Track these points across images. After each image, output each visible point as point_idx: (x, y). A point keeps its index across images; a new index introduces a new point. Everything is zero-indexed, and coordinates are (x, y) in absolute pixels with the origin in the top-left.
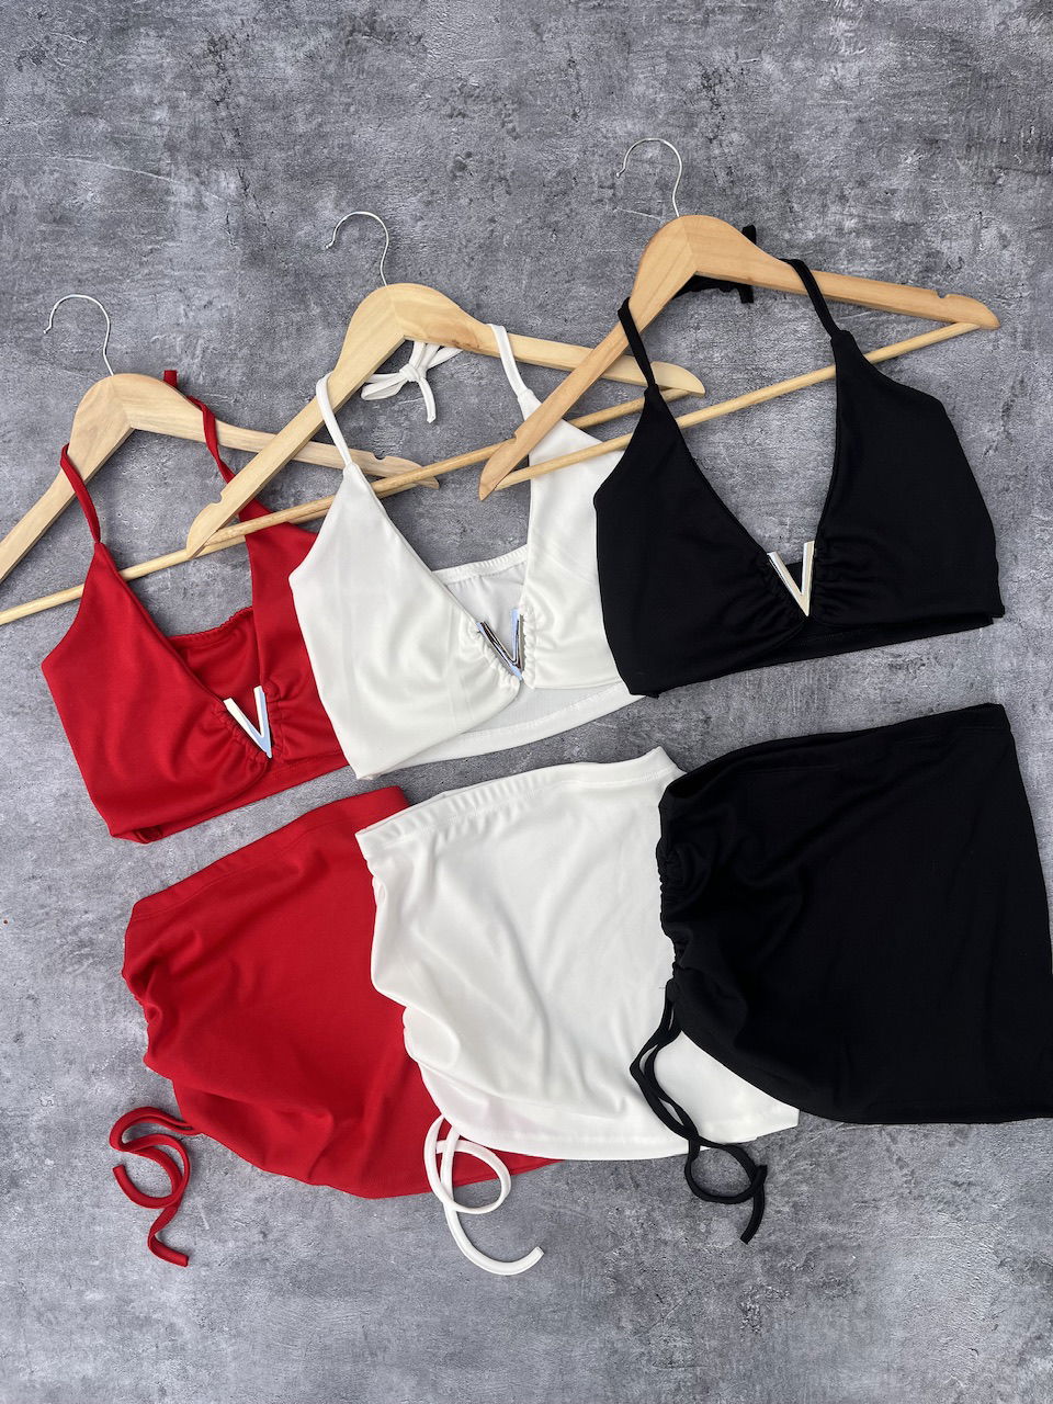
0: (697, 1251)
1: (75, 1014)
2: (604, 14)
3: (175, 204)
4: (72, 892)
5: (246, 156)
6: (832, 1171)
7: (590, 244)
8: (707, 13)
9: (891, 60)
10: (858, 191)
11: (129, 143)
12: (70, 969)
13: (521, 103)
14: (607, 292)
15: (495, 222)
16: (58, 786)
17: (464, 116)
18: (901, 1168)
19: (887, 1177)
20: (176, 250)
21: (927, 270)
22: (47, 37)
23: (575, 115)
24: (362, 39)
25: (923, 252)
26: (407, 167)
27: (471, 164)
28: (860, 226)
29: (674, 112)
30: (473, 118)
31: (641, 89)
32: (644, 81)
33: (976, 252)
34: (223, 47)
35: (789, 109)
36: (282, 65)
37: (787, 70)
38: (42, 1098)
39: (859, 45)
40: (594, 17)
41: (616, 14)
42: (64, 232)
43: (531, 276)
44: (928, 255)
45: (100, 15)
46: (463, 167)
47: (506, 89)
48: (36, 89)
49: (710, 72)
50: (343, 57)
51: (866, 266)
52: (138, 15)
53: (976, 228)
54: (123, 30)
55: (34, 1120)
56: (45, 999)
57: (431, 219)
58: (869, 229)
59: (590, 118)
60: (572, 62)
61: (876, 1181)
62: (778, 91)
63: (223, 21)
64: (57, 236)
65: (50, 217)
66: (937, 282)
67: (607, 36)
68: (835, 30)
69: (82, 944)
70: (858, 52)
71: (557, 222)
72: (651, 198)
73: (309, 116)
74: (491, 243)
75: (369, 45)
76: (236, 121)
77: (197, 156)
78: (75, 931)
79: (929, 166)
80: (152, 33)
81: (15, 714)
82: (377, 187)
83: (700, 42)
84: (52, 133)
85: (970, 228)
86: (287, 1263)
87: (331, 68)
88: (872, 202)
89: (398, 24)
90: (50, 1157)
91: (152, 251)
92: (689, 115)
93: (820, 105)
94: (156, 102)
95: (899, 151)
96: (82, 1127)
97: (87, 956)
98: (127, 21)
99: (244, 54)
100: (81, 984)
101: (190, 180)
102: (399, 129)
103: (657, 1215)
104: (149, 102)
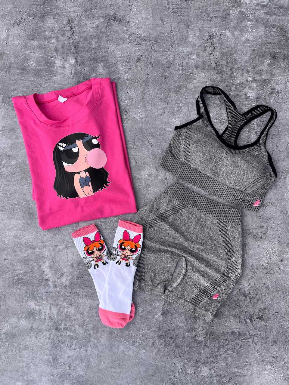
0: (197, 376)
1: (15, 300)
2: (181, 17)
3: (57, 66)
4: (17, 264)
5: (77, 54)
6: (238, 354)
7: (175, 82)
8: (211, 18)
9: (263, 33)
10: (252, 70)
11: (44, 48)
12: (15, 287)
13: (157, 42)
14: (179, 96)
15: (148, 74)
16: (14, 233)
17: (140, 45)
18: (258, 353)
19: (254, 355)
20: (56, 79)
21: (272, 93)
22: (21, 17)
23: (172, 46)
24: (112, 21)
25: (270, 88)
26: (124, 59)
27: (142, 58)
28: (253, 80)
29: (200, 46)
30: (143, 45)
31: (191, 39)
32: (192, 37)
33: (286, 88)
34: (72, 22)
35: (233, 46)
36: (89, 28)
37: (233, 35)
38: (5, 325)
39: (254, 29)
40: (178, 18)
41: (185, 18)
42: (24, 73)
43: (158, 90)
44: (272, 89)
45: (37, 11)
46: (139, 59)
47: (153, 38)
48: (18, 32)
49: (211, 34)
50: (106, 27)
51: (254, 91)
52: (48, 12)
53: (286, 81)
54: (43, 16)
55: (3, 331)
56: (7, 295)
57: (130, 73)
58: (256, 81)
59: (176, 47)
60: (172, 31)
61: (251, 356)
62: (230, 41)
63: (72, 14)
64: (22, 73)
65: (20, 68)
66: (274, 97)
67: (182, 24)
68: (247, 24)
69: (19, 280)
70: (253, 30)
71: (166, 75)
72: (193, 70)
73: (96, 43)
74: (147, 80)
75: (114, 23)
76: (75, 43)
77: (63, 53)
78: (17, 276)
79: (273, 64)
80: (52, 17)
81: (3, 211)
82: (115, 64)
83: (209, 26)
84: (22, 45)
85: (284, 81)
86: (76, 376)
87: (103, 30)
88: (257, 73)
89: (123, 18)
90: (7, 342)
91: (49, 79)
92: (205, 47)
93: (242, 45)
94: (52, 37)
95: (264, 59)
96: (17, 334)
97: (20, 283)
98: (45, 13)
99: (78, 24)
100: (18, 291)
101: (61, 60)
102: (122, 48)
103: (186, 366)
104: (50, 37)
